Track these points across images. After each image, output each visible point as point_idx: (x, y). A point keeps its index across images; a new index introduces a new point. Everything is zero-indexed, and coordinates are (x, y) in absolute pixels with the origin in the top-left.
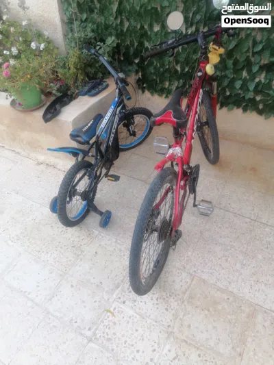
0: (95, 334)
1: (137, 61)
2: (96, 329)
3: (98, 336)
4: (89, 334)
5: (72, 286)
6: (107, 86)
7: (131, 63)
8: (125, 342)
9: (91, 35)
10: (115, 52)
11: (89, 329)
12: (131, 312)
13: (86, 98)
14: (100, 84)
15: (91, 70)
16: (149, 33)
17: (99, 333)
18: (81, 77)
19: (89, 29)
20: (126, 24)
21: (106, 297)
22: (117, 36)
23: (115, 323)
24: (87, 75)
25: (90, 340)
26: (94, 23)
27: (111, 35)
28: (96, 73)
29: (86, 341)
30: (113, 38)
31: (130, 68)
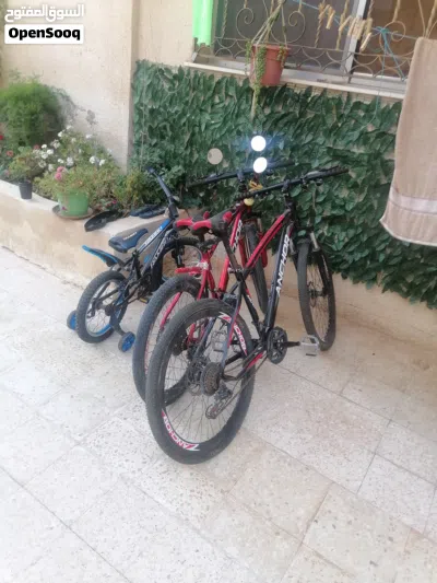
2: (88, 436)
3: (88, 442)
5: (72, 397)
7: (195, 196)
8: (116, 451)
9: (156, 159)
10: (181, 180)
11: (80, 435)
12: (131, 428)
13: (137, 218)
15: (149, 194)
17: (89, 440)
18: (136, 198)
19: (156, 154)
20: (196, 156)
22: (185, 166)
23: (109, 434)
25: (78, 444)
26: (162, 149)
27: (178, 164)
28: (153, 198)
31: (194, 201)
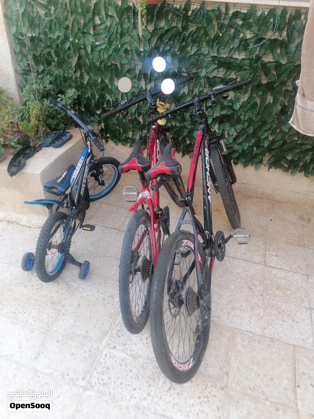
0: (89, 382)
1: (98, 112)
2: (90, 377)
3: (93, 384)
4: (83, 383)
5: (58, 341)
6: (71, 137)
7: (93, 114)
8: (121, 384)
9: (49, 87)
10: (77, 103)
11: (83, 379)
12: (123, 355)
13: (50, 149)
14: (64, 134)
15: (53, 122)
16: (110, 87)
17: (93, 381)
18: (42, 129)
19: (47, 82)
20: (87, 78)
21: (95, 346)
22: (77, 88)
23: (108, 369)
24: (48, 126)
25: (85, 389)
26: (51, 75)
27: (70, 87)
28: (58, 125)
29: (81, 390)
30: (74, 90)
31: (92, 119)
